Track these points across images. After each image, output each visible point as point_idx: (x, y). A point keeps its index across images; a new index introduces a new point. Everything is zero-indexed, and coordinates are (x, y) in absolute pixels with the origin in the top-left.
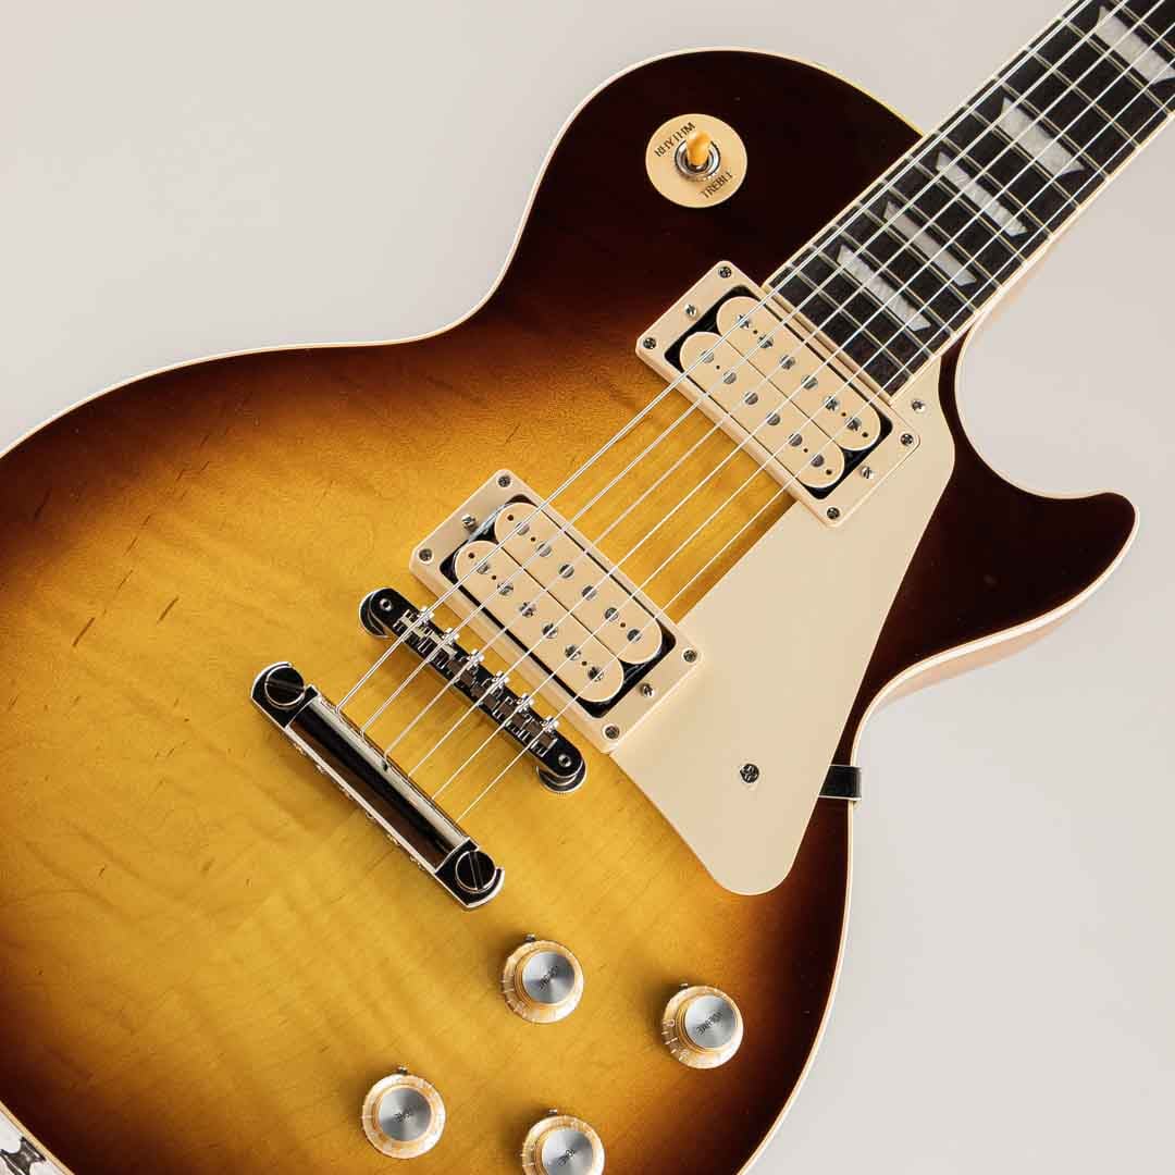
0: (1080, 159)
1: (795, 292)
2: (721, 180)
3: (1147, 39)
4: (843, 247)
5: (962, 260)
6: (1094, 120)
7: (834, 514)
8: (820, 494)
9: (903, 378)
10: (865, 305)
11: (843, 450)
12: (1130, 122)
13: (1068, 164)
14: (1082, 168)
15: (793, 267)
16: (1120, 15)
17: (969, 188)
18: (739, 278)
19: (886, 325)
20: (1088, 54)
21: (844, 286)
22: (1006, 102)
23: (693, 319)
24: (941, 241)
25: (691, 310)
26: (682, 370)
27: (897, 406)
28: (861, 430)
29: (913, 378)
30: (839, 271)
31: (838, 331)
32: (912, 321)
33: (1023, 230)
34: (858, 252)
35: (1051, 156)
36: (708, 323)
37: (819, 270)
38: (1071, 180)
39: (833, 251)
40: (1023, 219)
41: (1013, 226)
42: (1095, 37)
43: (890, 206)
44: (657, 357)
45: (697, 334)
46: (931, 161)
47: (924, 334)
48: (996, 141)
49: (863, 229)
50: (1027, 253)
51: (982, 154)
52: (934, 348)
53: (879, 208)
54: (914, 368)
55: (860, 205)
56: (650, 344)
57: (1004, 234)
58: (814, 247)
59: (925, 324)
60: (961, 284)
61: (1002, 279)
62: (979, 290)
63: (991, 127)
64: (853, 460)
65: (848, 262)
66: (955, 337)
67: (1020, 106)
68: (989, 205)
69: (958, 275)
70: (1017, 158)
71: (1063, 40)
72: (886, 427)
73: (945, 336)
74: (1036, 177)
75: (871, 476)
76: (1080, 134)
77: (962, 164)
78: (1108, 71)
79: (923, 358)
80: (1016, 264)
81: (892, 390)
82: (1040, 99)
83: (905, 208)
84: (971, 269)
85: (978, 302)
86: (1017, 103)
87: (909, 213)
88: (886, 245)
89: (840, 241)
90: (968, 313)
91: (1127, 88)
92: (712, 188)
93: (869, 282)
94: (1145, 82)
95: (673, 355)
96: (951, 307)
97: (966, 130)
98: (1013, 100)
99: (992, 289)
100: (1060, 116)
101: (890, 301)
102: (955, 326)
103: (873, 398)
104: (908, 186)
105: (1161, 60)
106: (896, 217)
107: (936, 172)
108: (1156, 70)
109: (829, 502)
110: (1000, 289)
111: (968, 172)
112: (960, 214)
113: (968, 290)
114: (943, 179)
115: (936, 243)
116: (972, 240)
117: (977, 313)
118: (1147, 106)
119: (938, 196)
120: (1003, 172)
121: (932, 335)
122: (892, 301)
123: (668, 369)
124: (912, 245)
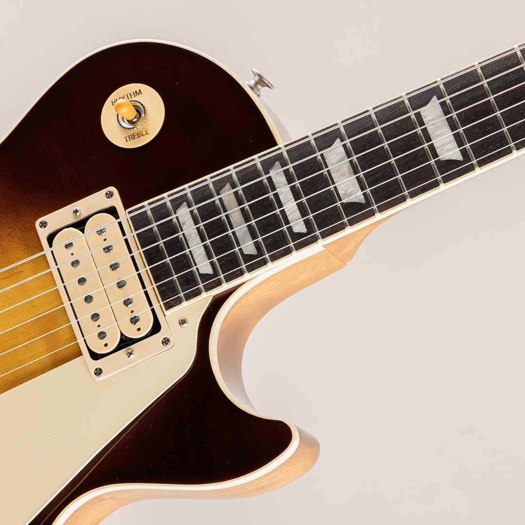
0: (365, 194)
1: (139, 221)
2: (140, 135)
3: (453, 127)
4: (185, 203)
5: (254, 236)
6: (388, 172)
7: (99, 372)
8: (95, 356)
9: (179, 301)
10: (177, 245)
11: (122, 334)
12: (410, 181)
13: (356, 195)
14: (363, 201)
15: (147, 206)
16: (443, 104)
17: (284, 191)
18: (116, 201)
19: (184, 263)
20: (408, 125)
21: (170, 228)
22: (338, 140)
23: (76, 218)
24: (247, 219)
25: (76, 212)
26: (51, 246)
27: (170, 317)
28: (138, 325)
29: (185, 304)
30: (173, 217)
31: (152, 256)
32: (203, 266)
33: (305, 230)
34: (191, 209)
35: (347, 187)
36: (80, 225)
37: (161, 212)
38: (350, 208)
39: (177, 204)
40: (307, 223)
41: (299, 227)
42: (418, 115)
43: (228, 186)
44: (43, 234)
45: (71, 229)
46: (268, 165)
47: (205, 277)
48: (316, 165)
49: (202, 194)
50: (299, 247)
51: (301, 171)
52: (208, 288)
53: (219, 185)
54: (188, 297)
55: (209, 180)
56: (44, 225)
57: (290, 229)
58: (166, 197)
59: (209, 270)
60: (246, 252)
61: (274, 258)
62: (255, 262)
63: (318, 154)
64: (125, 342)
65: (183, 214)
66: (225, 287)
67: (345, 146)
68: (290, 206)
69: (247, 246)
70: (325, 180)
71: (396, 109)
72: (156, 328)
73: (219, 283)
74: (332, 197)
75: (132, 356)
76: (372, 179)
77: (287, 173)
78: (414, 141)
79: (197, 293)
80: (288, 252)
81: (168, 306)
82: (358, 146)
83: (235, 190)
84: (257, 245)
85: (251, 269)
86: (343, 143)
87: (236, 193)
88: (210, 211)
89: (184, 198)
90: (241, 273)
91: (422, 156)
92: (132, 137)
94: (435, 155)
95: (51, 239)
96: (231, 265)
97: (301, 150)
98: (342, 140)
99: (264, 262)
100: (365, 162)
102: (228, 279)
103: (156, 306)
104: (244, 176)
105: (455, 144)
106: (227, 194)
107: (267, 172)
108: (449, 150)
109: (98, 364)
110: (270, 265)
111: (288, 180)
112: (267, 205)
113: (248, 258)
114: (270, 179)
115: (243, 220)
116: (265, 227)
117: (247, 276)
118: (428, 173)
119: (260, 189)
120: (308, 187)
121: (211, 281)
122: (196, 249)
123: (45, 243)
124: (227, 216)
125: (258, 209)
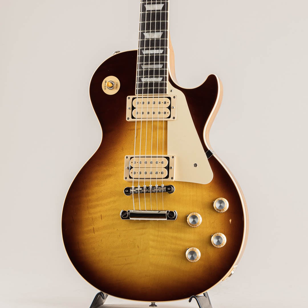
0: (161, 32)
1: (140, 92)
2: (117, 85)
3: (155, 3)
5: (158, 64)
6: (158, 24)
7: (174, 118)
8: (169, 117)
9: (166, 89)
10: (151, 84)
11: (167, 108)
12: (163, 19)
13: (160, 34)
14: (163, 33)
15: (137, 89)
16: (148, 4)
17: (150, 52)
18: (131, 97)
19: (156, 84)
20: (149, 14)
21: (146, 84)
22: (144, 33)
23: (131, 109)
24: (153, 64)
25: (129, 108)
26: (135, 118)
27: (169, 94)
28: (167, 102)
29: (167, 88)
30: (143, 83)
31: (151, 92)
32: (159, 80)
33: (163, 50)
34: (143, 77)
35: (157, 35)
36: (133, 108)
37: (140, 85)
38: (163, 36)
39: (140, 80)
40: (161, 49)
41: (161, 51)
42: (147, 11)
43: (142, 66)
44: (131, 120)
45: (133, 111)
46: (142, 53)
47: (163, 80)
48: (148, 41)
49: (141, 73)
50: (166, 53)
51: (147, 45)
52: (166, 80)
53: (141, 68)
54: (166, 86)
55: (138, 70)
56: (128, 119)
57: (161, 54)
58: (137, 83)
59: (162, 78)
60: (161, 67)
61: (166, 61)
62: (165, 66)
63: (145, 40)
64: (170, 108)
65: (144, 80)
66: (167, 76)
67: (146, 32)
68: (155, 52)
69: (160, 66)
70: (153, 40)
71: (143, 16)
72: (170, 98)
73: (166, 77)
74: (158, 40)
75: (174, 107)
76: (158, 28)
77: (146, 49)
78: (153, 14)
79: (166, 83)
80: (166, 56)
81: (166, 92)
82: (148, 28)
83: (144, 64)
84: (161, 64)
85: (166, 68)
87: (145, 64)
88: (146, 72)
89: (140, 78)
90: (166, 70)
91: (158, 14)
92: (117, 87)
93: (149, 80)
94: (160, 10)
95: (133, 117)
96: (163, 72)
97: (142, 44)
98: (144, 32)
99: (166, 64)
100: (153, 28)
101: (154, 80)
102: (166, 74)
103: (164, 96)
104: (142, 60)
105: (159, 5)
106: (144, 67)
107: (143, 54)
108: (160, 7)
109: (172, 117)
110: (167, 62)
111: (148, 50)
112: (152, 57)
113: (163, 67)
114: (145, 54)
115: (153, 65)
116: (157, 59)
117: (167, 69)
118: (163, 14)
119: (147, 58)
120: (152, 45)
121: (164, 79)
123: (133, 120)
124: (150, 69)
125: (152, 60)
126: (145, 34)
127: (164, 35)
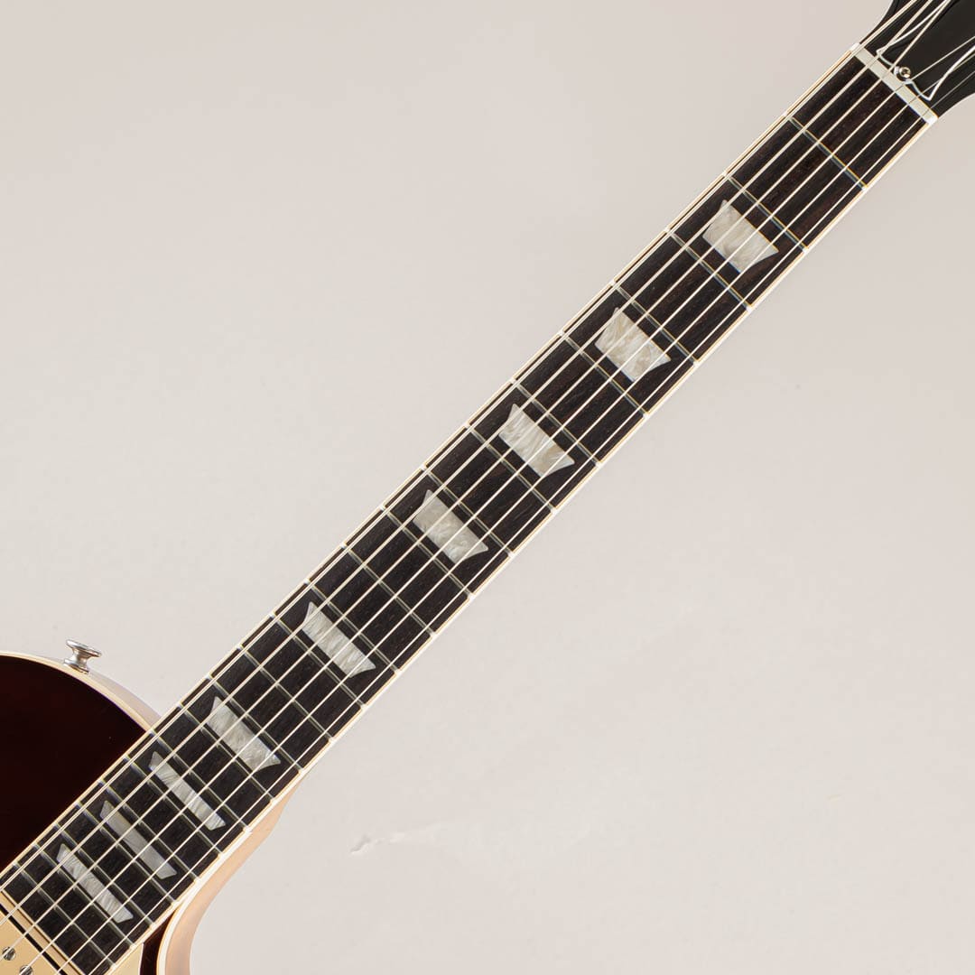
0: (277, 753)
1: (17, 890)
3: (349, 633)
4: (63, 845)
5: (165, 855)
6: (293, 716)
9: (106, 967)
10: (76, 901)
12: (325, 716)
13: (269, 758)
14: (279, 762)
15: (18, 866)
16: (326, 610)
17: (177, 785)
19: (94, 918)
20: (293, 651)
21: (60, 883)
22: (217, 699)
24: (148, 837)
29: (115, 967)
30: (57, 868)
31: (51, 926)
32: (118, 913)
33: (222, 823)
34: (75, 850)
35: (252, 751)
37: (40, 868)
38: (268, 775)
39: (54, 850)
40: (222, 813)
41: (213, 821)
42: (301, 634)
43: (107, 804)
46: (145, 762)
47: (126, 926)
48: (205, 739)
49: (81, 827)
50: (223, 846)
51: (190, 754)
52: (134, 938)
53: (97, 809)
54: (115, 958)
55: (80, 806)
57: (204, 829)
58: (38, 847)
59: (128, 916)
60: (162, 877)
61: (199, 871)
62: (178, 883)
63: (201, 727)
65: (67, 860)
66: (154, 927)
67: (228, 704)
68: (193, 802)
69: (162, 868)
70: (222, 754)
71: (275, 636)
73: (145, 926)
74: (238, 772)
76: (278, 731)
77: (172, 763)
78: (309, 667)
79: (125, 948)
80: (213, 856)
82: (245, 698)
83: (119, 807)
84: (173, 863)
85: (176, 895)
86: (225, 701)
87: (121, 811)
88: (99, 844)
89: (61, 840)
90: (167, 904)
91: (325, 683)
93: (82, 876)
94: (342, 675)
96: (151, 899)
97: (178, 728)
98: (223, 698)
99: (190, 880)
100: (262, 714)
102: (154, 917)
104: (124, 785)
105: (359, 652)
106: (111, 816)
107: (148, 771)
108: (355, 663)
110: (197, 880)
111: (177, 770)
112: (165, 811)
113: (168, 883)
114: (155, 778)
115: (143, 839)
116: (174, 837)
117: (175, 904)
118: (341, 699)
119: (148, 795)
120: (206, 771)
121: (133, 926)
122: (101, 896)
124: (122, 842)
125: (157, 820)
126: (219, 707)
127: (275, 777)
